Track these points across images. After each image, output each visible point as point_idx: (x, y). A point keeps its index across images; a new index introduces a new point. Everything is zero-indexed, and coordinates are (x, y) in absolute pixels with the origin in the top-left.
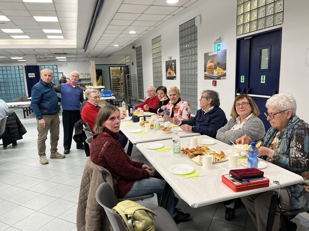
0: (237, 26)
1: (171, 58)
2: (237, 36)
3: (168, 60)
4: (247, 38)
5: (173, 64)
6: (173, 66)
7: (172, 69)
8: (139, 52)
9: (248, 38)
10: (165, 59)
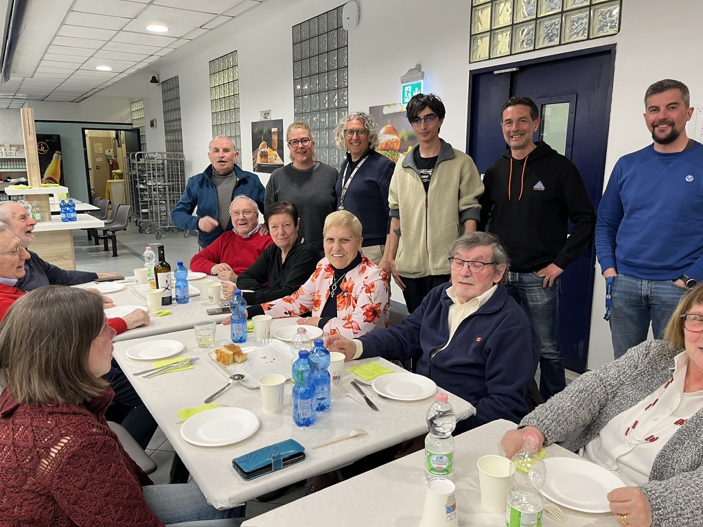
0: (471, 35)
1: (267, 114)
2: (470, 63)
3: (258, 118)
4: (503, 71)
5: (274, 130)
6: (275, 138)
7: (270, 145)
8: (172, 94)
9: (507, 71)
10: (248, 117)
